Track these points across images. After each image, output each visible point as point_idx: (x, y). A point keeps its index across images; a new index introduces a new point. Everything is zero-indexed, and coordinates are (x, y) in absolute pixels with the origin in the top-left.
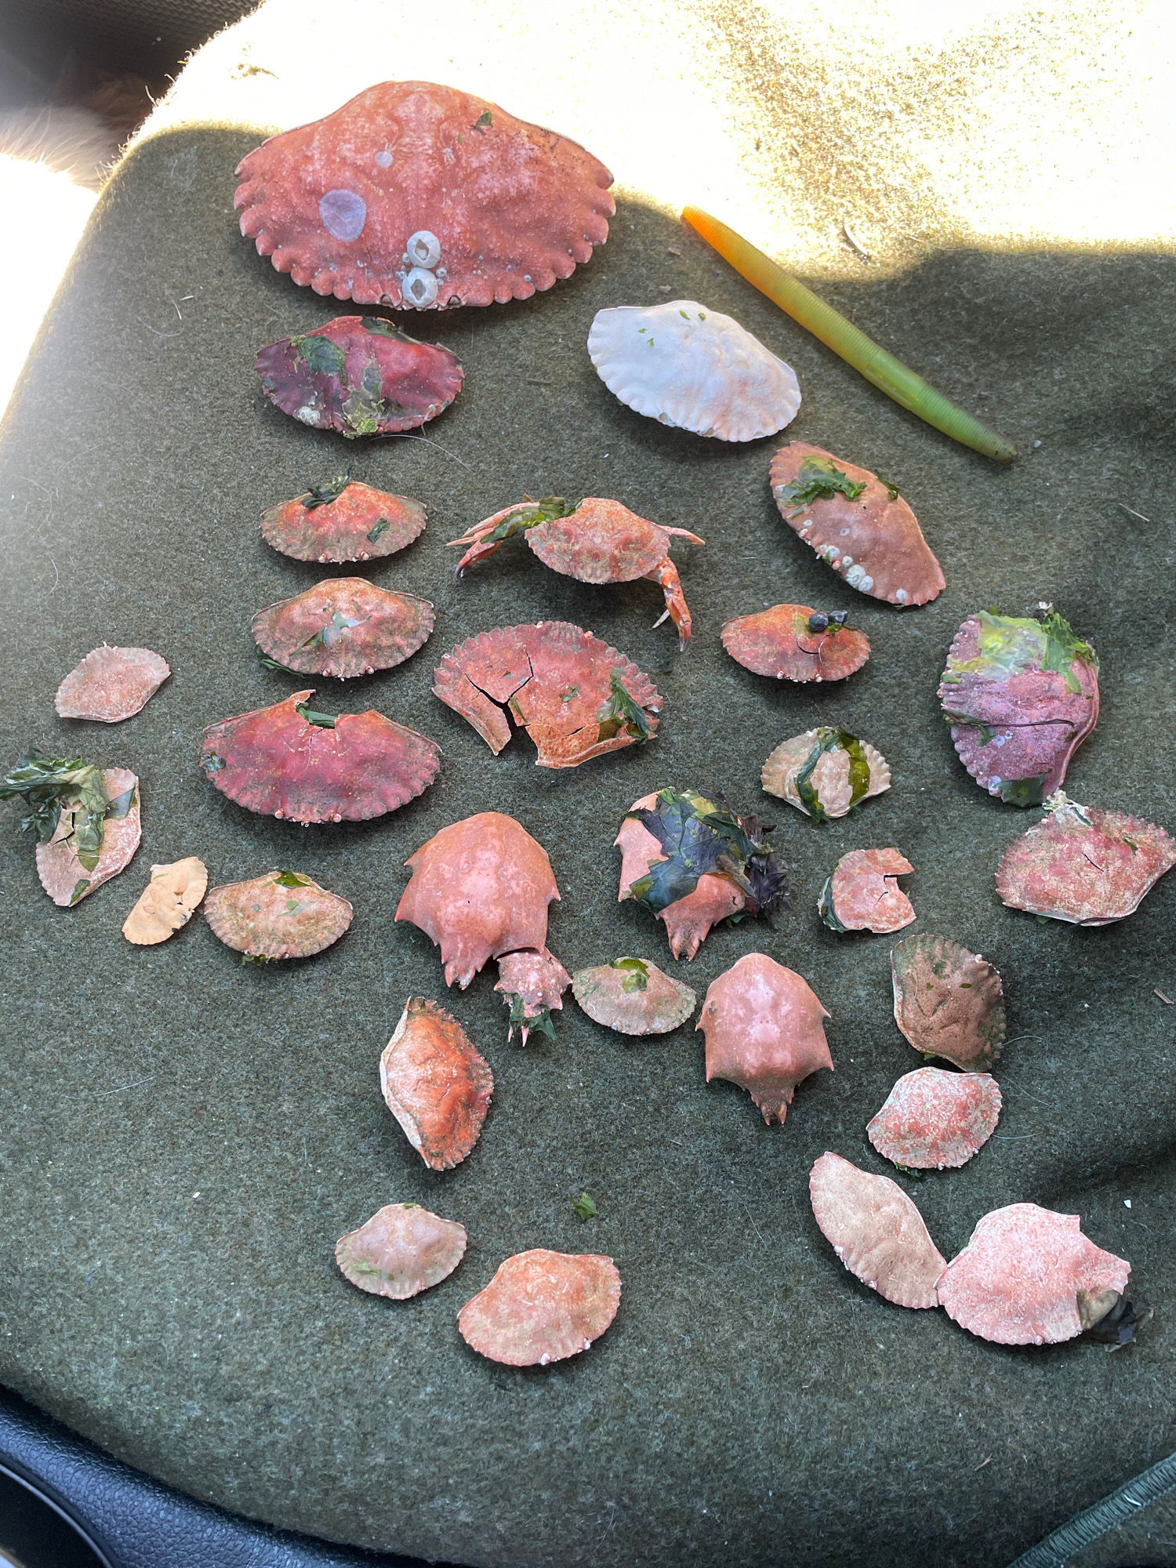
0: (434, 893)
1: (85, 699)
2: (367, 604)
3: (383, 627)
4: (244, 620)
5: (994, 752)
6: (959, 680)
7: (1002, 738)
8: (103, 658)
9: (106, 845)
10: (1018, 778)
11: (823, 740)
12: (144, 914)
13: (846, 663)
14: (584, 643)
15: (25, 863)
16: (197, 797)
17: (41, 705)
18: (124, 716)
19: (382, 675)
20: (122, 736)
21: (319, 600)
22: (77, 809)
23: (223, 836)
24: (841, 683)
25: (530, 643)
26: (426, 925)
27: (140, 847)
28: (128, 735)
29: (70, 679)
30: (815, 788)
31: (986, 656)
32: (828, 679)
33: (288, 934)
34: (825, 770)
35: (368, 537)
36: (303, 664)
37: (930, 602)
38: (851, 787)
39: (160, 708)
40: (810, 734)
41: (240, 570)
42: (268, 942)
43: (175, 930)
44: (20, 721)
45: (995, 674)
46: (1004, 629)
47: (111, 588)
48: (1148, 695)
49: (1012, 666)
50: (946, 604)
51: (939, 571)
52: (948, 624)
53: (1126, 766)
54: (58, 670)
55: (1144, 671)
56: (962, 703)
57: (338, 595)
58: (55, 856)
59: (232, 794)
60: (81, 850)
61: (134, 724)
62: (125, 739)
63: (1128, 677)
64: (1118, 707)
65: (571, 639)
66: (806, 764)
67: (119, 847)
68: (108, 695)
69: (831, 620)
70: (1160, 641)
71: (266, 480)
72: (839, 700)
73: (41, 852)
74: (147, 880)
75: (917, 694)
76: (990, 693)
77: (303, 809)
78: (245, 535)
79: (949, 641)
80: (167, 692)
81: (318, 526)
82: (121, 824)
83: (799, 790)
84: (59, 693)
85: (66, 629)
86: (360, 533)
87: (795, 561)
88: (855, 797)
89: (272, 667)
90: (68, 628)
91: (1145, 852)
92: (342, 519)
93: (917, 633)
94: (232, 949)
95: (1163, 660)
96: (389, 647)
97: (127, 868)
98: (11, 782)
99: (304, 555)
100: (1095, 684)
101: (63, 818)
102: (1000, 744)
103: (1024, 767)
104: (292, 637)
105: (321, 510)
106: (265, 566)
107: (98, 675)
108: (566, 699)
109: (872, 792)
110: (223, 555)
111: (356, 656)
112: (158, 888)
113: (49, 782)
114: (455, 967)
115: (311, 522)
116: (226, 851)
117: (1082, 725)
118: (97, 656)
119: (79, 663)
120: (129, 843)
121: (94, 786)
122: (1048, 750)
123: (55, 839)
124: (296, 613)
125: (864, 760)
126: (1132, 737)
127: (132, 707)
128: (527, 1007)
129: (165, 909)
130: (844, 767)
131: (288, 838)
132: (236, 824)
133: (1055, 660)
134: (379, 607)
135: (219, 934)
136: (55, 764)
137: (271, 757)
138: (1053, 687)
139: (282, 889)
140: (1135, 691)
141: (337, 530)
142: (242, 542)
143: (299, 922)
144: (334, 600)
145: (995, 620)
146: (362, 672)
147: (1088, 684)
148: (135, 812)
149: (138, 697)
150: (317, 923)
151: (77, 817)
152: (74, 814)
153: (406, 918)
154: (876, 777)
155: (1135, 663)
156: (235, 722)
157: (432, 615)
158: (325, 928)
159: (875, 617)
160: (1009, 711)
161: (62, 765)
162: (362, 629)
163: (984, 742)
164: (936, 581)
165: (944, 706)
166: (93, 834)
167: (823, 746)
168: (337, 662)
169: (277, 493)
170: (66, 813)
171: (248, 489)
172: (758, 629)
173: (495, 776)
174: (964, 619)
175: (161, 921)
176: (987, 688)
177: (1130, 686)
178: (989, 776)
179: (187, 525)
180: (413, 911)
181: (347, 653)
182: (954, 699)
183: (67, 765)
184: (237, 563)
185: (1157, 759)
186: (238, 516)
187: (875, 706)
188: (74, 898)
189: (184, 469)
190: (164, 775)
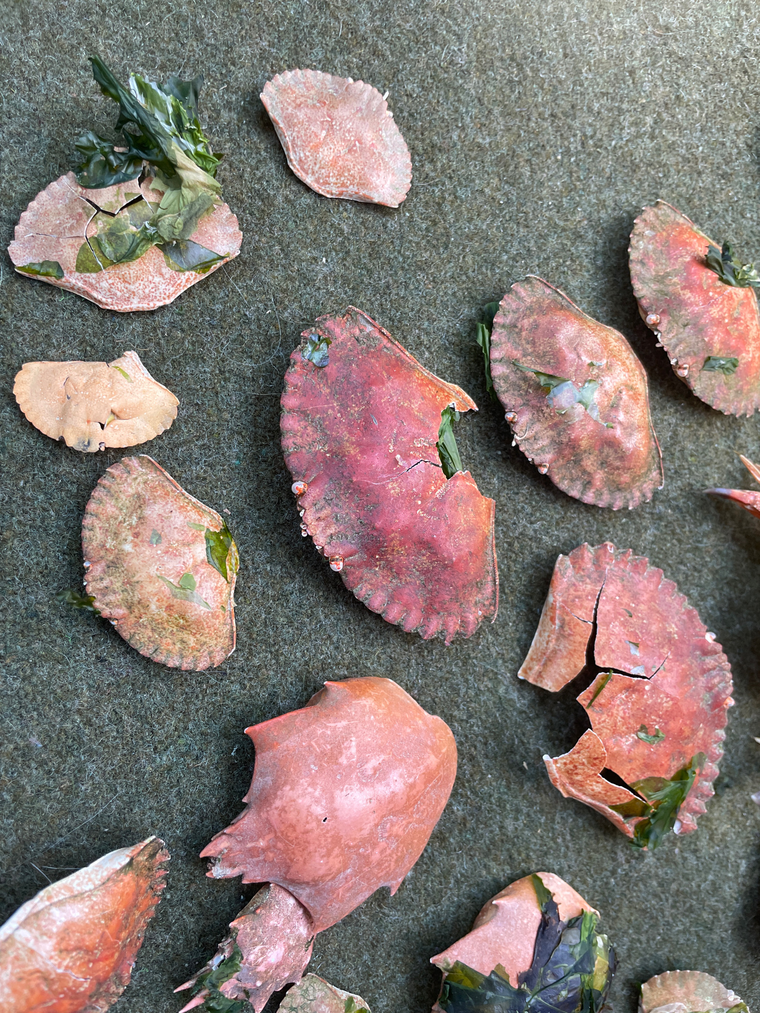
0: (311, 759)
1: (301, 115)
2: (626, 413)
3: (606, 450)
4: (514, 259)
8: (368, 105)
9: (124, 269)
12: (60, 383)
14: (717, 703)
15: (41, 168)
16: (258, 347)
17: (262, 58)
18: (309, 180)
19: (545, 483)
20: (282, 193)
21: (597, 348)
22: (150, 198)
23: (227, 416)
25: (683, 642)
26: (262, 775)
27: (152, 313)
28: (287, 199)
29: (316, 78)
33: (143, 604)
35: (709, 358)
36: (506, 378)
39: (345, 220)
41: (573, 213)
42: (118, 585)
43: (62, 441)
44: (225, 43)
47: (461, 60)
54: (319, 53)
57: (618, 368)
58: (69, 208)
59: (289, 401)
60: (98, 241)
61: (306, 200)
62: (280, 199)
65: (714, 686)
67: (132, 287)
68: (324, 143)
71: (695, 176)
73: (65, 185)
74: (109, 355)
77: (322, 514)
78: (617, 192)
80: (370, 217)
81: (689, 286)
82: (164, 270)
84: (289, 74)
85: (377, 31)
86: (709, 346)
89: (480, 341)
90: (379, 33)
92: (715, 312)
94: (80, 539)
96: (584, 472)
97: (113, 313)
98: (133, 85)
99: (643, 289)
101: (124, 187)
104: (533, 343)
105: (708, 276)
106: (596, 244)
107: (342, 112)
108: (642, 735)
110: (579, 179)
111: (553, 441)
112: (105, 381)
113: (160, 140)
114: (230, 849)
115: (689, 274)
116: (211, 434)
118: (366, 96)
119: (343, 75)
120: (145, 297)
121: (192, 204)
123: (92, 194)
124: (568, 331)
127: (326, 183)
128: (233, 981)
129: (82, 410)
131: (274, 499)
132: (254, 423)
134: (629, 429)
135: (92, 506)
136: (190, 131)
137: (367, 426)
139: (200, 551)
141: (698, 316)
142: (608, 195)
143: (169, 607)
144: (609, 367)
146: (537, 460)
148: (191, 278)
149: (343, 185)
150: (183, 628)
151: (138, 207)
152: (140, 198)
153: (257, 742)
156: (385, 341)
157: (650, 495)
158: (183, 641)
161: (196, 141)
162: (590, 428)
166: (128, 242)
168: (532, 422)
169: (689, 200)
170: (134, 187)
171: (672, 160)
173: (493, 691)
175: (64, 414)
179: (590, 110)
180: (272, 747)
181: (551, 427)
183: (200, 148)
184: (578, 204)
186: (635, 168)
188: (29, 268)
189: (654, 63)
190: (263, 283)
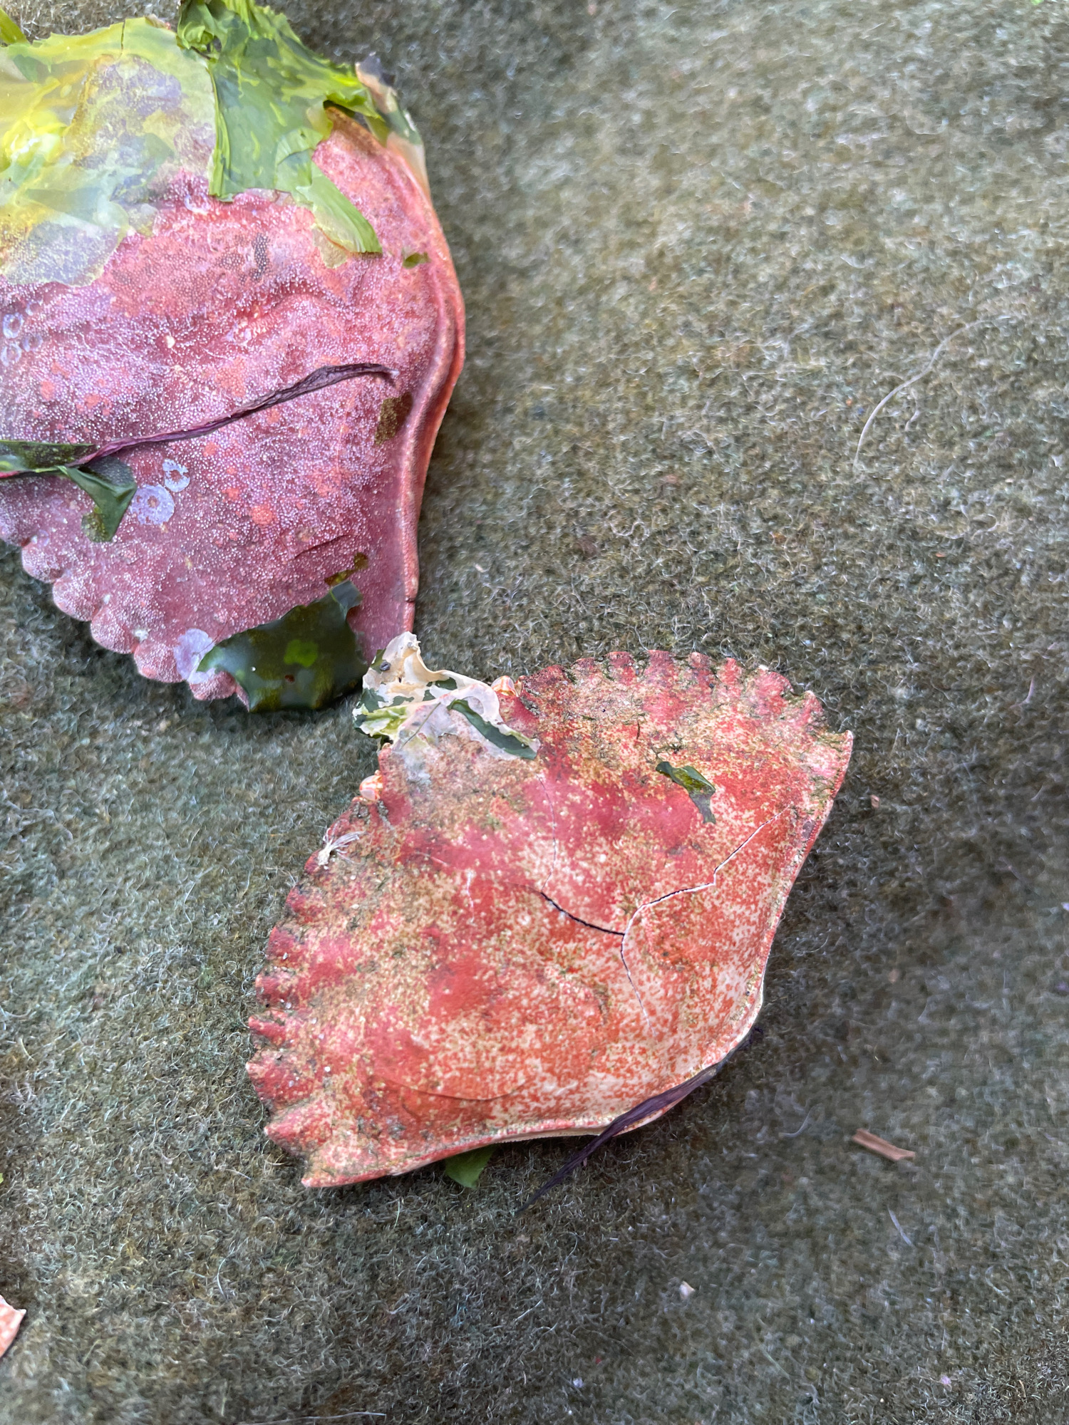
5: (153, 551)
7: (160, 492)
10: (263, 617)
31: (14, 197)
45: (54, 256)
48: (594, 212)
49: (106, 212)
53: (592, 466)
55: (567, 142)
63: (528, 174)
64: (523, 274)
70: (585, 45)
91: (741, 793)
95: (607, 97)
100: (423, 207)
102: (161, 514)
103: (267, 574)
117: (419, 364)
122: (328, 493)
126: (584, 358)
133: (253, 148)
138: (273, 250)
140: (557, 209)
147: (400, 211)
155: (536, 126)
160: (143, 386)
163: (107, 524)
177: (542, 196)
178: (169, 636)
185: (680, 414)
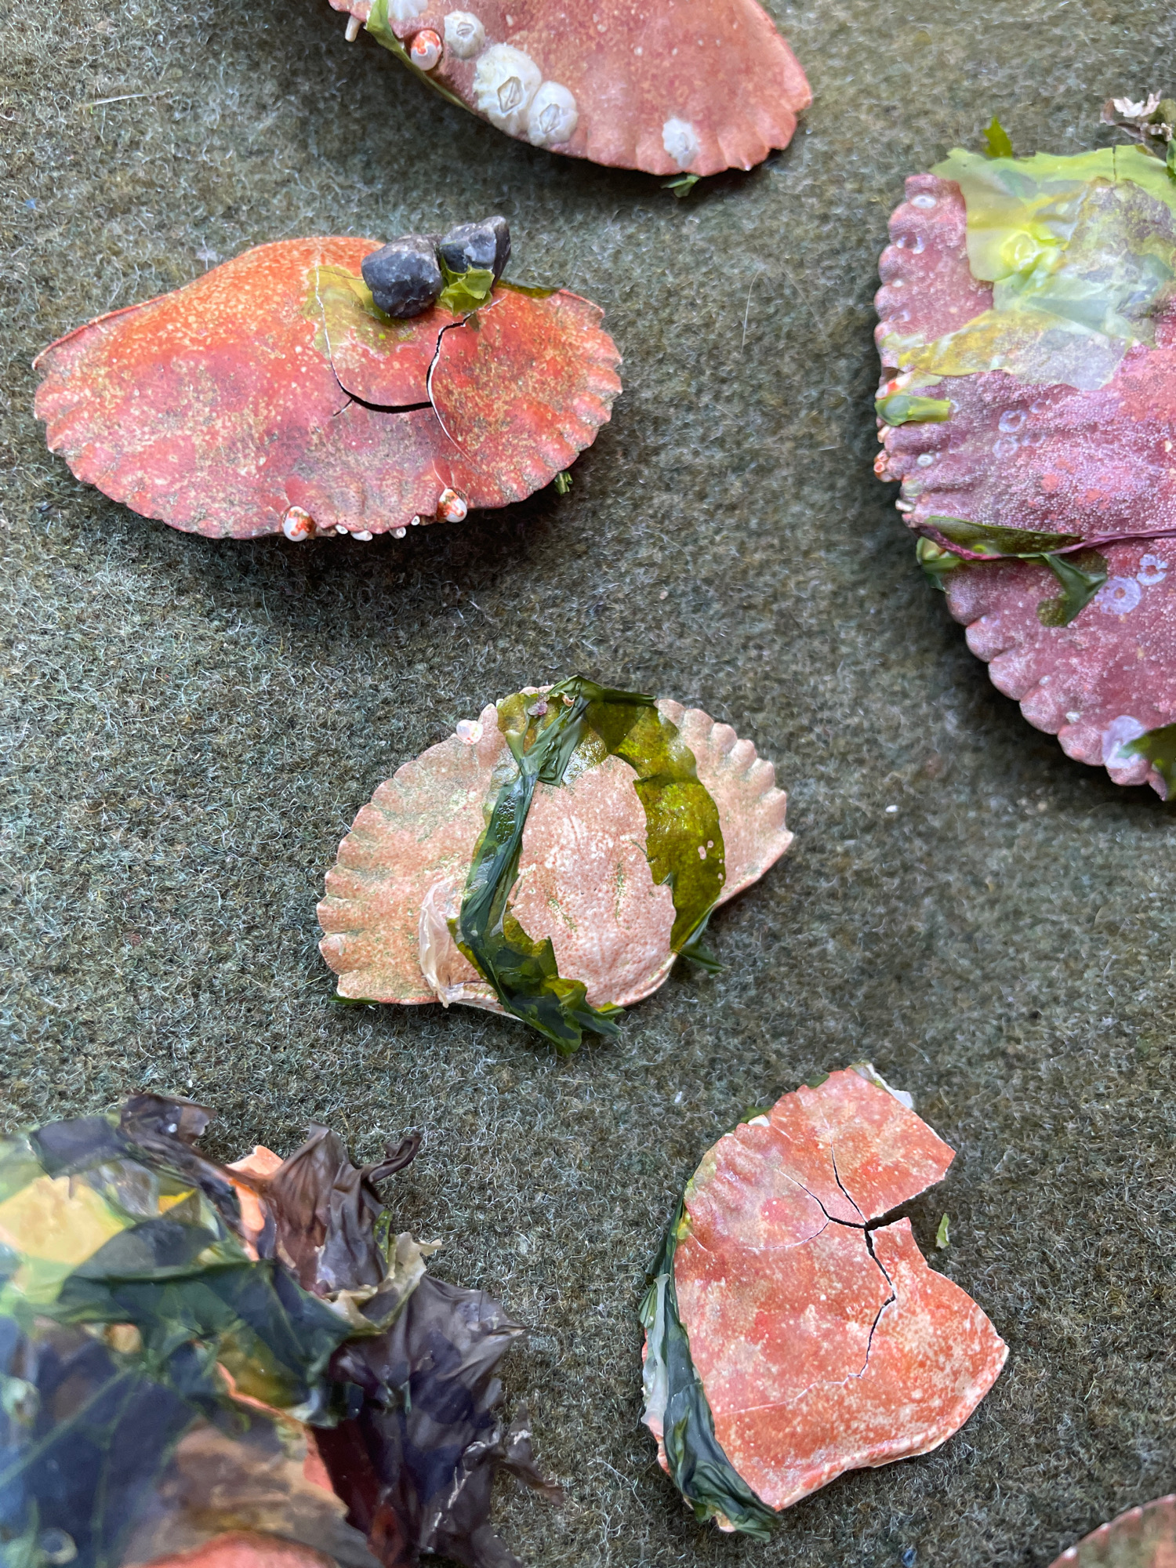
6: (942, 406)
7: (1130, 584)
11: (524, 746)
13: (544, 422)
24: (545, 500)
30: (536, 936)
31: (1016, 303)
32: (492, 499)
34: (559, 860)
37: (775, 155)
38: (665, 890)
40: (472, 731)
45: (1063, 361)
46: (1043, 200)
49: (1111, 322)
50: (828, 157)
51: (779, 47)
52: (848, 223)
56: (968, 489)
66: (484, 853)
69: (451, 261)
72: (552, 566)
75: (801, 482)
76: (1064, 433)
79: (863, 281)
83: (480, 962)
87: (287, 86)
88: (684, 916)
93: (760, 266)
102: (1125, 607)
109: (739, 878)
125: (686, 775)
130: (623, 826)
145: (1006, 174)
154: (739, 819)
159: (610, 234)
160: (1140, 485)
163: (1069, 610)
164: (778, 82)
165: (915, 510)
167: (531, 768)
172: (172, 349)
174: (897, 190)
176: (1050, 416)
178: (1101, 722)
182: (940, 476)
187: (676, 557)
